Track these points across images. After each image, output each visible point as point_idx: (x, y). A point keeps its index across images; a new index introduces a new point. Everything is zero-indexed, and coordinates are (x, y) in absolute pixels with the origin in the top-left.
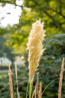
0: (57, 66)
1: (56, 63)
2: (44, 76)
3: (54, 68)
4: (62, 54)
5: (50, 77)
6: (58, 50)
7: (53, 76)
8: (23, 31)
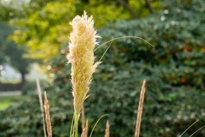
0: (120, 85)
1: (116, 80)
2: (92, 106)
3: (113, 90)
4: (129, 61)
5: (105, 107)
6: (122, 54)
7: (112, 106)
8: (48, 13)
